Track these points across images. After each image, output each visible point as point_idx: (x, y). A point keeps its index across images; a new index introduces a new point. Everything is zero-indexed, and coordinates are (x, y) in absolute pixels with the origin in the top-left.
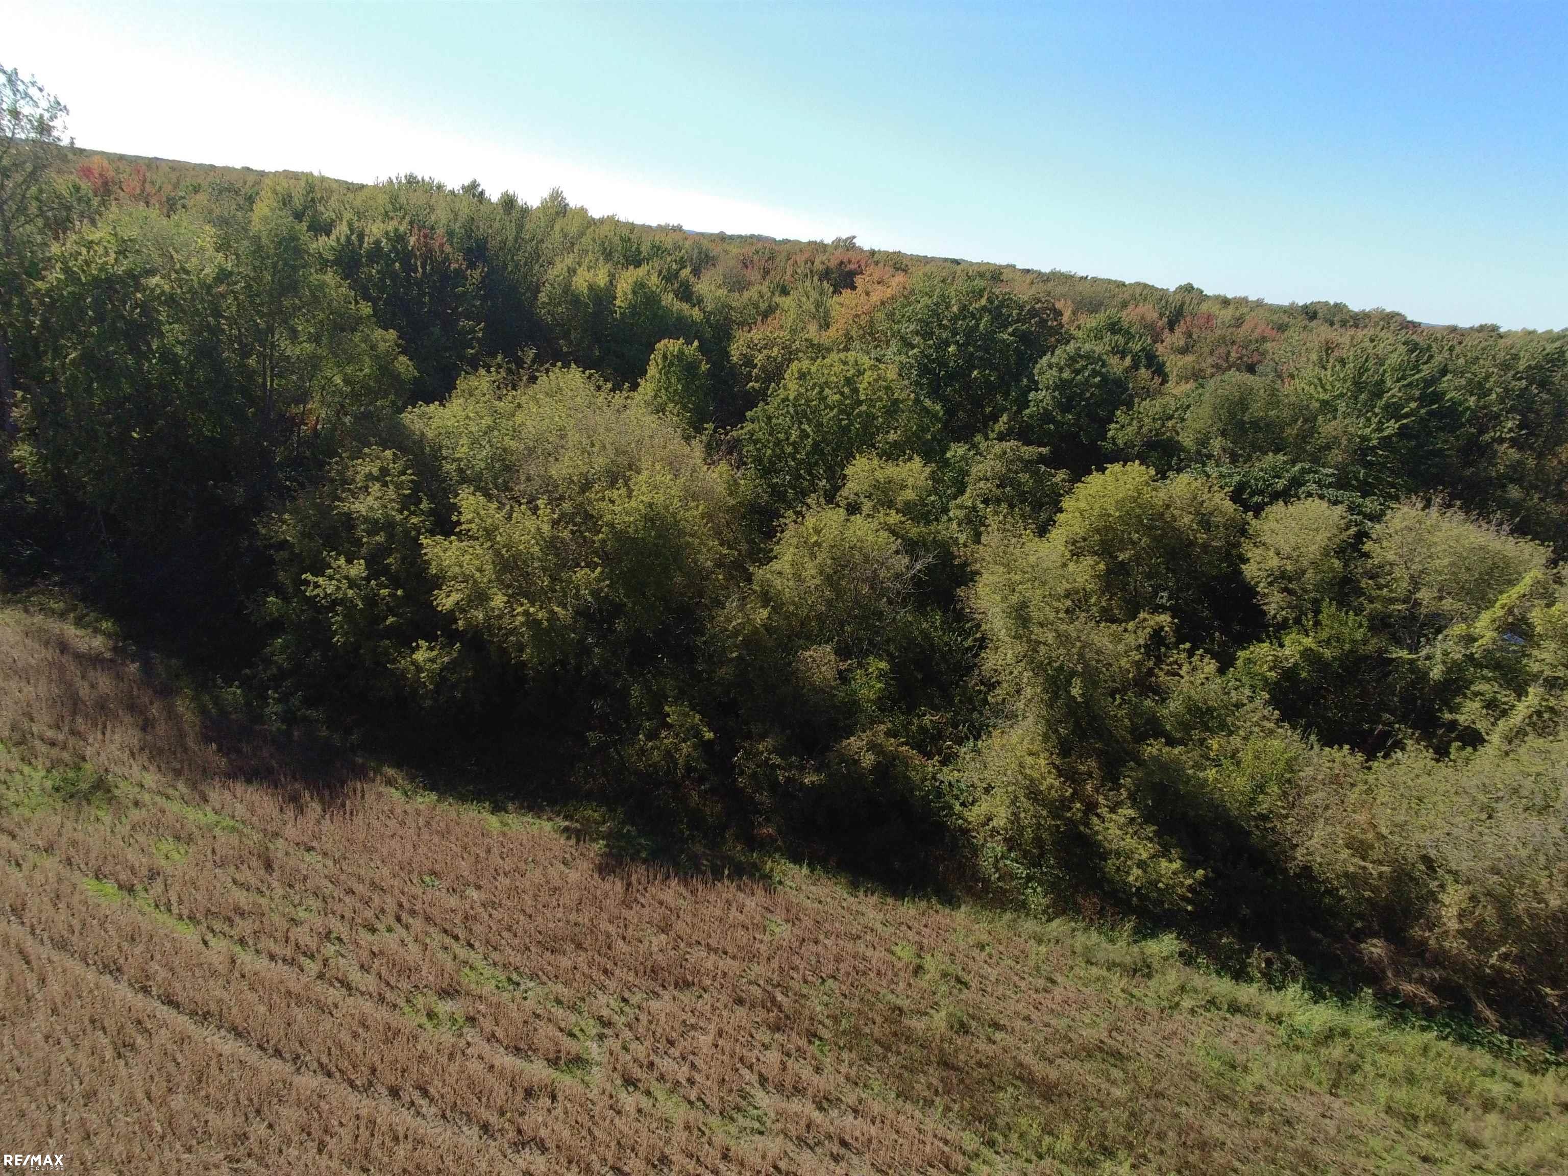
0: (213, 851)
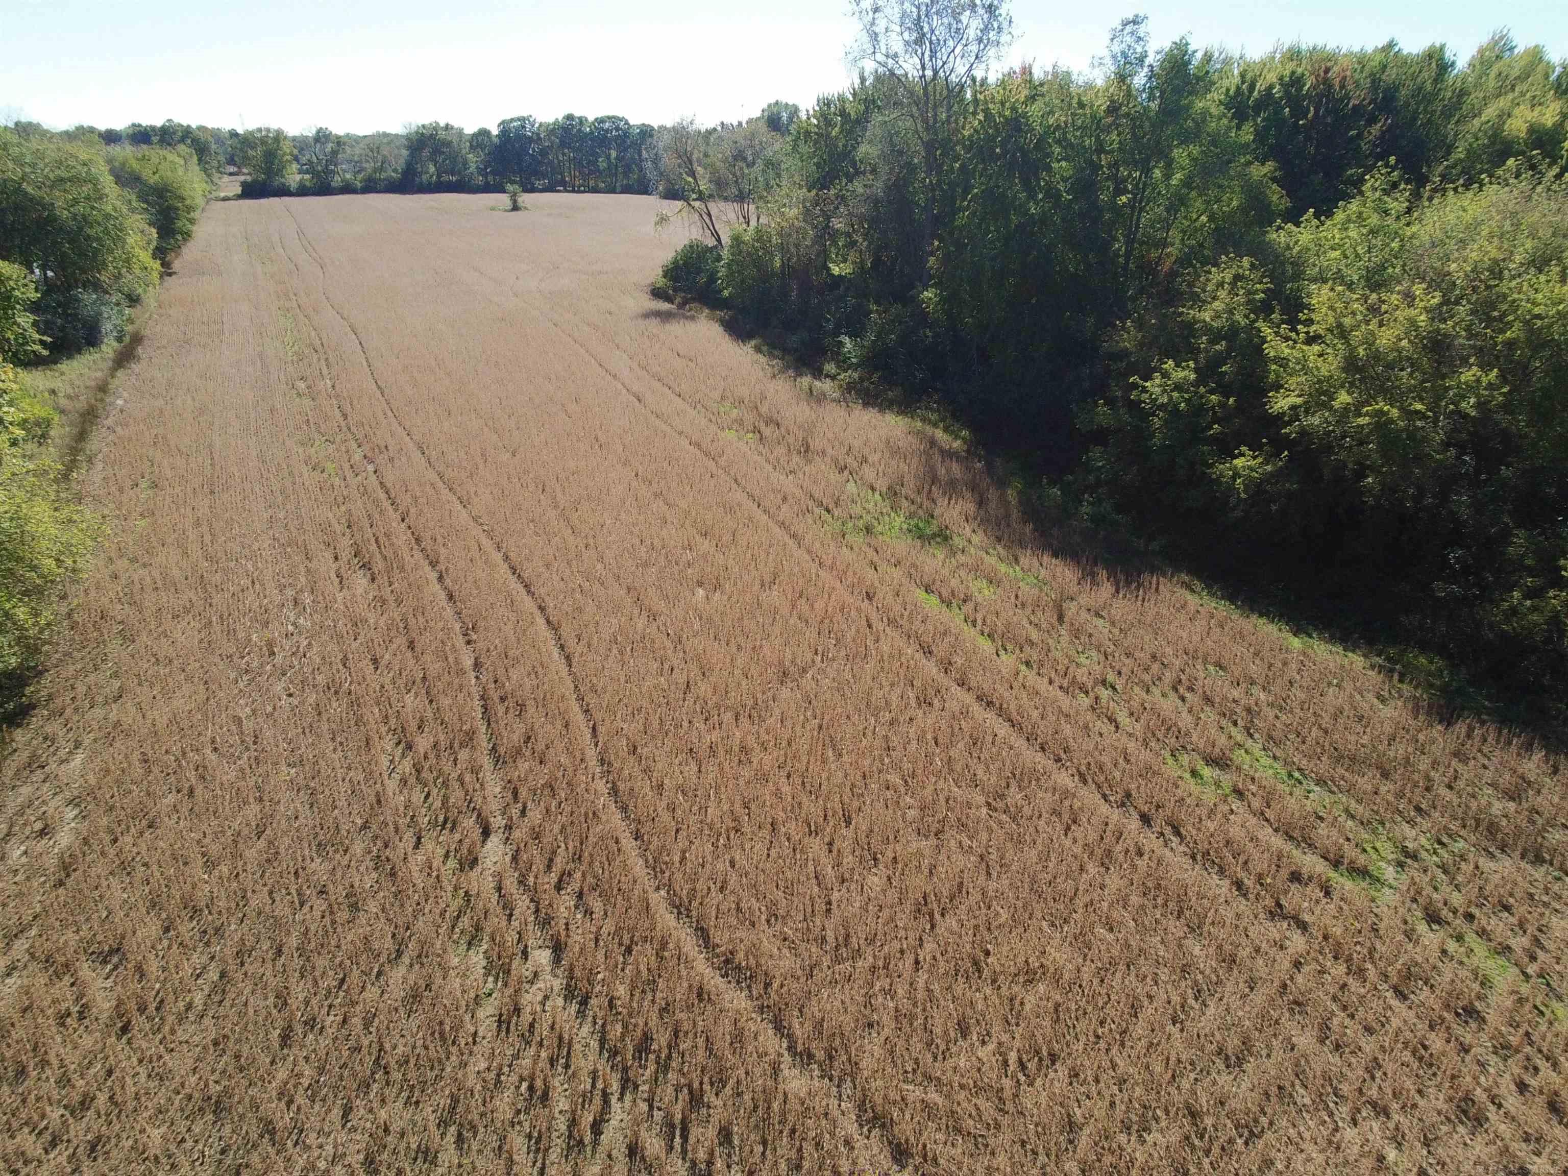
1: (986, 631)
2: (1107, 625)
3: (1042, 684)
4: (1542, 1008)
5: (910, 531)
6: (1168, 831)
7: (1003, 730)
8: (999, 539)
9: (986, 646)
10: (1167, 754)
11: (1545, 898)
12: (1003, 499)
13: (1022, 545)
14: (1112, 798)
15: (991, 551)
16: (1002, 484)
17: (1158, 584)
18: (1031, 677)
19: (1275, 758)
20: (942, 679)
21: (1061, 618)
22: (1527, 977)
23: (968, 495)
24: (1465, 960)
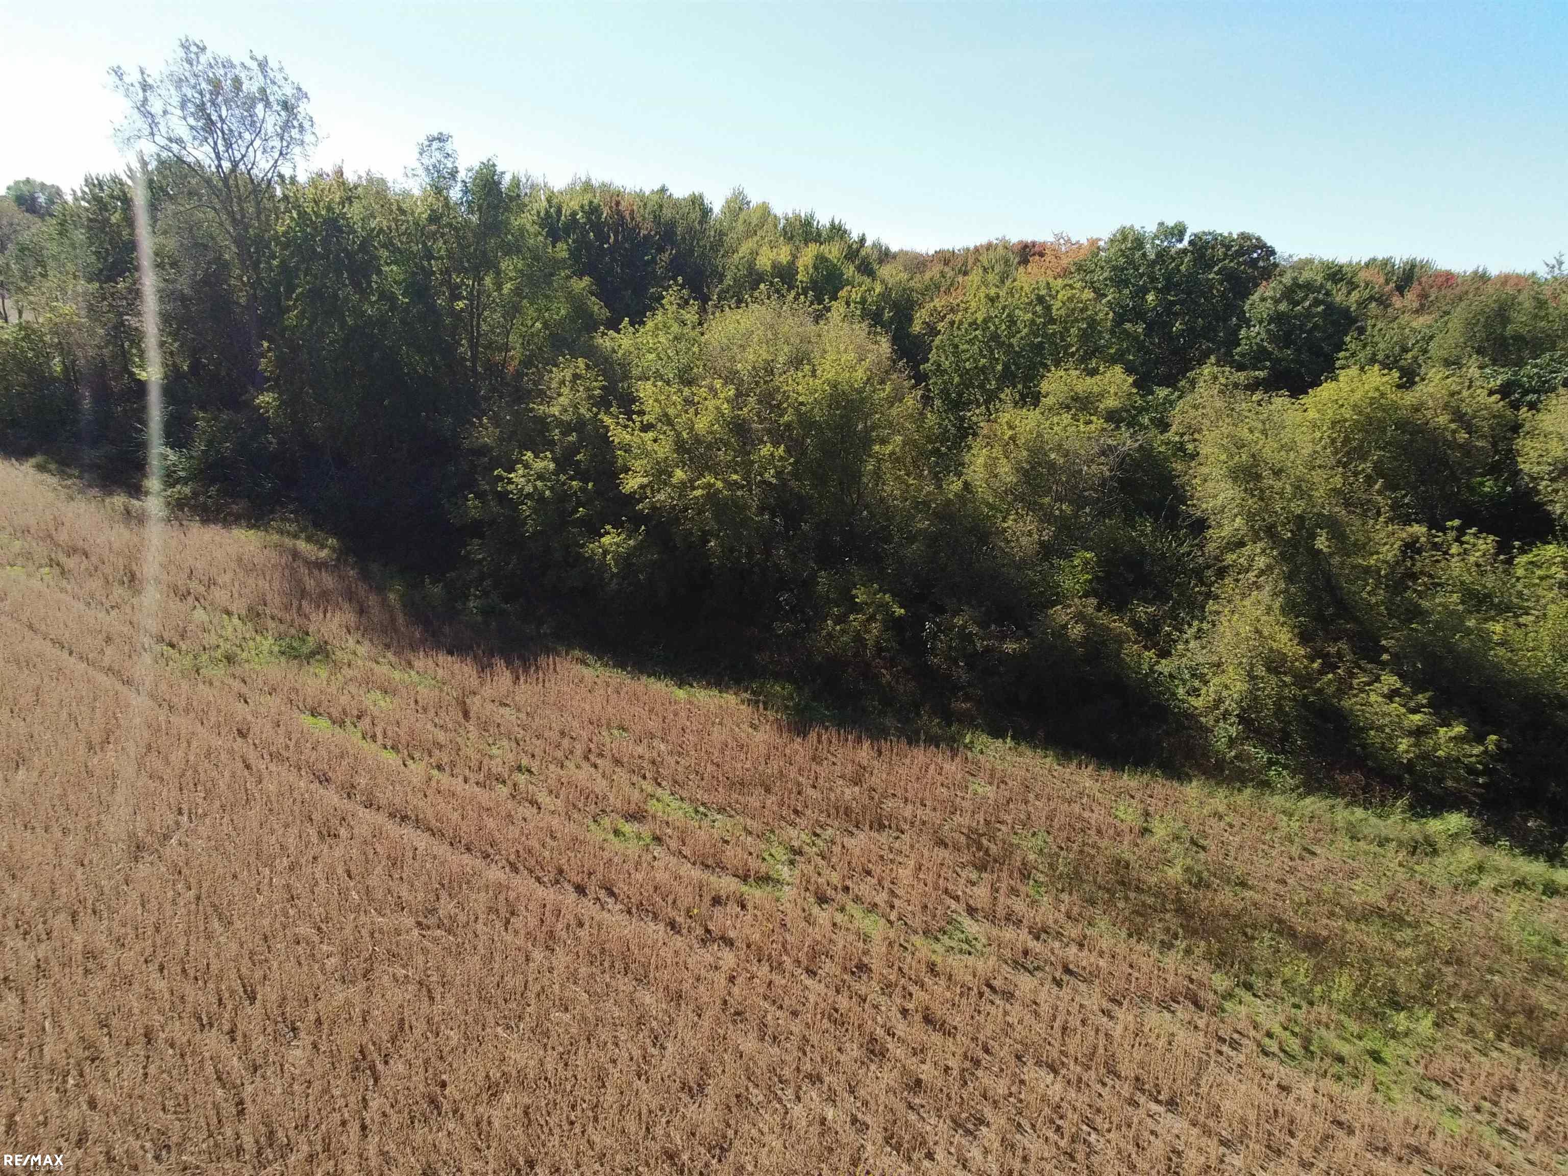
0: (416, 702)
1: (389, 744)
2: (513, 712)
3: (458, 785)
4: (906, 944)
5: (283, 653)
6: (602, 894)
7: (422, 841)
8: (388, 646)
9: (390, 758)
10: (589, 821)
11: (891, 856)
12: (384, 602)
13: (414, 648)
14: (546, 879)
15: (381, 660)
16: (380, 590)
17: (555, 664)
18: (445, 779)
19: (682, 799)
20: (346, 805)
21: (466, 715)
22: (890, 922)
23: (346, 606)
24: (849, 926)
